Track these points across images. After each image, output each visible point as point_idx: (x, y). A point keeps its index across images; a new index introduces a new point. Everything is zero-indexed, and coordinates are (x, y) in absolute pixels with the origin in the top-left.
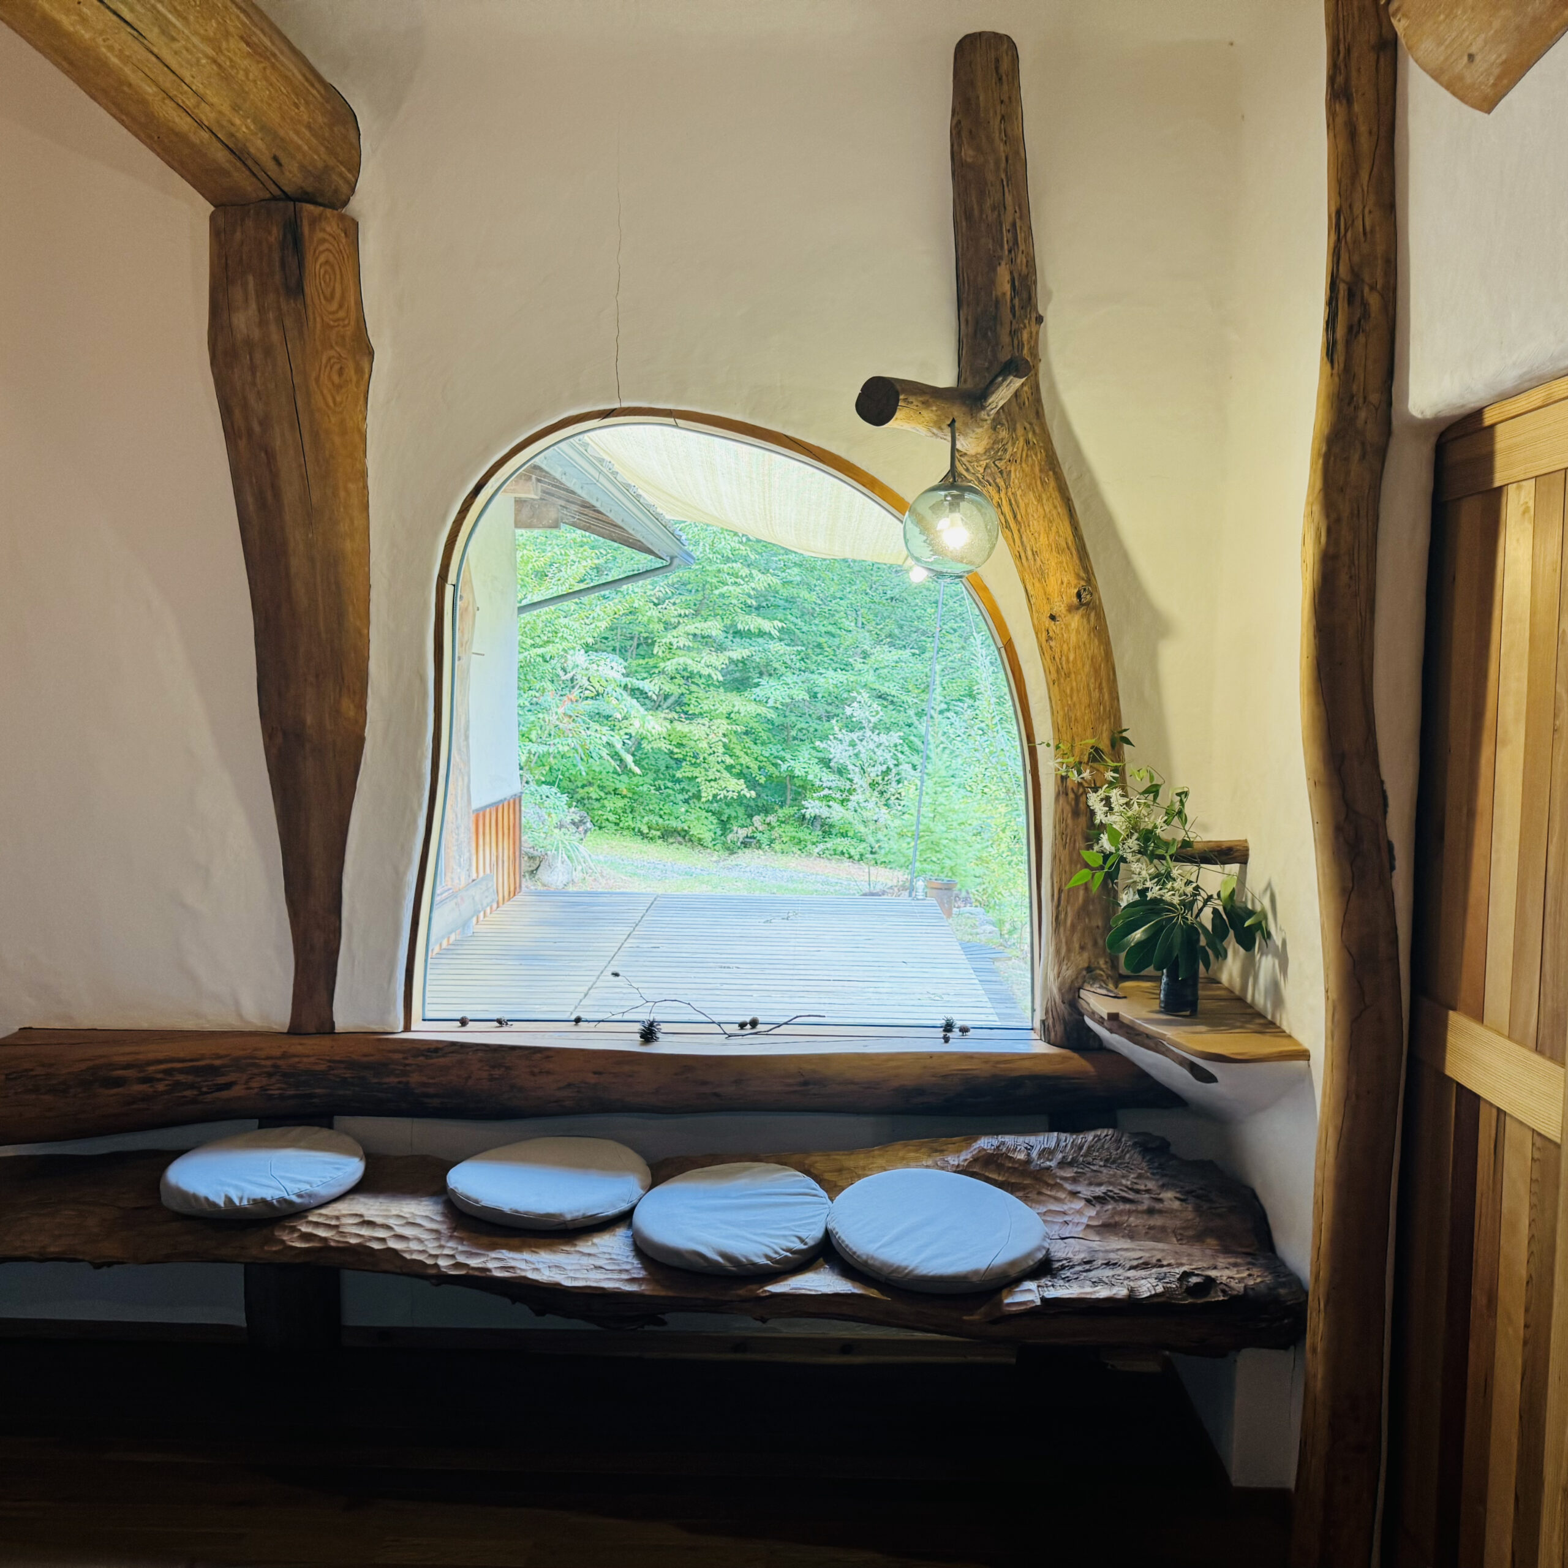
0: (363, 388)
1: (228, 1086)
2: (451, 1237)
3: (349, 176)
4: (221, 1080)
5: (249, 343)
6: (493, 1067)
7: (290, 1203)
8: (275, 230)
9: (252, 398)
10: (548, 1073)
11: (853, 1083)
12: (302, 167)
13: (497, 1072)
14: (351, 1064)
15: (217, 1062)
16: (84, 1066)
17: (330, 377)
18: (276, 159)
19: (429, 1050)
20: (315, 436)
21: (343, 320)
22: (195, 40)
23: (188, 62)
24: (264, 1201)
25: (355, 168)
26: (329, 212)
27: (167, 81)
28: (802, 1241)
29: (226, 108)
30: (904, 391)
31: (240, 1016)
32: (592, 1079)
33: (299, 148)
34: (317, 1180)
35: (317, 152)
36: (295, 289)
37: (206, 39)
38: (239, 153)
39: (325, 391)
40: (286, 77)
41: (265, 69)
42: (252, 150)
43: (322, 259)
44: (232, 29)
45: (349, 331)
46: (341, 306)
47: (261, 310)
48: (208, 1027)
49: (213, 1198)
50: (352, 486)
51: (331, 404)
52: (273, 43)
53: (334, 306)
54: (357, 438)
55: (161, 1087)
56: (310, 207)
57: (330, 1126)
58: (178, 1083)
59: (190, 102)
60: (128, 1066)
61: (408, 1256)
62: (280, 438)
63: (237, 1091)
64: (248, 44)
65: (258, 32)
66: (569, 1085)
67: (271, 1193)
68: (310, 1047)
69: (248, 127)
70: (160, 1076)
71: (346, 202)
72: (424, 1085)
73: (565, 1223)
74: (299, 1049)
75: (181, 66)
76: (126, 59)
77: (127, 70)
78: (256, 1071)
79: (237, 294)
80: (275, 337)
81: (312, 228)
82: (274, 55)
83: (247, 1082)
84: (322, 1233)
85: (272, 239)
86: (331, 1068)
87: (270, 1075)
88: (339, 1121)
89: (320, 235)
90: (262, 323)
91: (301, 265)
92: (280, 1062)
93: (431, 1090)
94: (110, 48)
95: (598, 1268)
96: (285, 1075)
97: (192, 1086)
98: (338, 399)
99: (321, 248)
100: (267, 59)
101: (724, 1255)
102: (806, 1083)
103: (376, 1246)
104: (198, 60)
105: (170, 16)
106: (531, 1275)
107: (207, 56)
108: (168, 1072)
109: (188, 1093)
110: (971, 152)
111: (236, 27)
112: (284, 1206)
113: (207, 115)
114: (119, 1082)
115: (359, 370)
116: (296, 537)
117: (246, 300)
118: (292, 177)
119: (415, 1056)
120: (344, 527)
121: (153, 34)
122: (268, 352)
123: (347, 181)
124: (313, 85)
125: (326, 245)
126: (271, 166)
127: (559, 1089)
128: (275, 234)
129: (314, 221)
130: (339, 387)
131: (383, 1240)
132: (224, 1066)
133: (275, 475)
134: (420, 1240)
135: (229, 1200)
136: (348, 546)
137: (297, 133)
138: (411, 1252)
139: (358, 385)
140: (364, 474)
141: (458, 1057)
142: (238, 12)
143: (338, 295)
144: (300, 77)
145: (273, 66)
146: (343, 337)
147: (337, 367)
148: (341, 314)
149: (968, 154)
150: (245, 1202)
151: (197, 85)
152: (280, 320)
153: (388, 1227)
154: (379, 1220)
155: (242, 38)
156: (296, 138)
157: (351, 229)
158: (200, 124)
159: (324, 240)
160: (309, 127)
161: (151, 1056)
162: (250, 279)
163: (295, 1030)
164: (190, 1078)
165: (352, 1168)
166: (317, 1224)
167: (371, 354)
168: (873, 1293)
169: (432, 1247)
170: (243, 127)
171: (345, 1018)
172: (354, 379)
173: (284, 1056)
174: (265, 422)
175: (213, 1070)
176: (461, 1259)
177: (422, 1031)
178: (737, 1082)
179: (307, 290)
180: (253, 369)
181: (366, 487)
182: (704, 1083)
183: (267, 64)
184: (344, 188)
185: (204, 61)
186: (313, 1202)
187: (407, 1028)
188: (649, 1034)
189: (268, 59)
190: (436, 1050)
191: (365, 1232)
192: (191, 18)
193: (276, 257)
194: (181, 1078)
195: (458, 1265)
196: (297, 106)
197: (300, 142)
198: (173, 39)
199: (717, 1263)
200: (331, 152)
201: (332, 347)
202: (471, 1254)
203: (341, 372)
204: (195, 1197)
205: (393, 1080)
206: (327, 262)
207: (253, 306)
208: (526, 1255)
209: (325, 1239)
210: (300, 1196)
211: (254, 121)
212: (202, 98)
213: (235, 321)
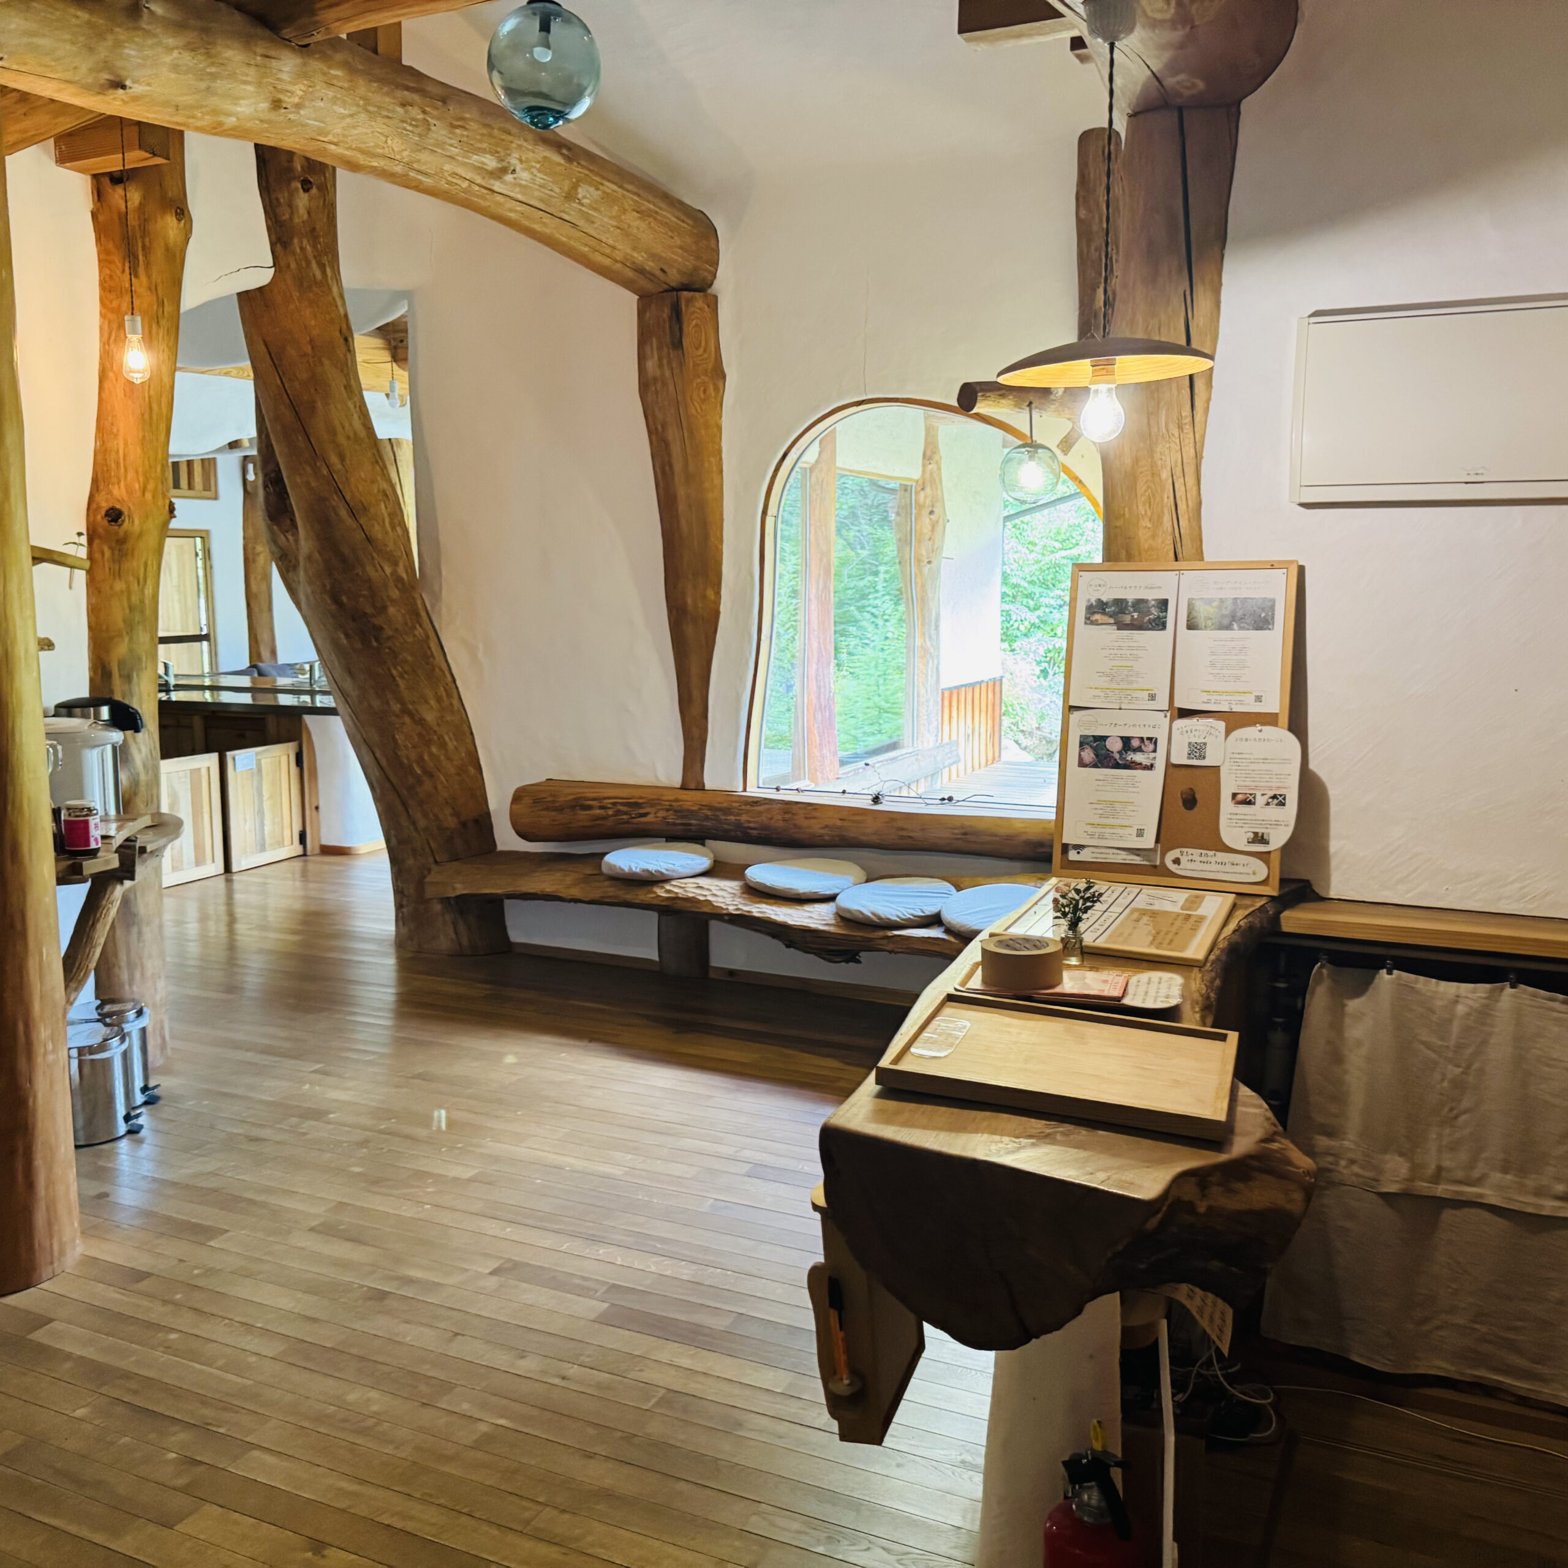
0: (719, 399)
1: (645, 815)
2: (740, 897)
3: (712, 269)
4: (642, 811)
5: (655, 379)
6: (786, 813)
7: (662, 873)
8: (666, 310)
9: (656, 410)
10: (815, 818)
11: (995, 835)
12: (679, 271)
13: (787, 816)
14: (711, 808)
15: (640, 801)
16: (572, 797)
17: (699, 396)
18: (662, 270)
19: (753, 802)
20: (691, 432)
21: (706, 359)
22: (605, 219)
23: (603, 231)
24: (647, 871)
25: (715, 264)
26: (697, 294)
27: (593, 243)
28: (923, 912)
29: (629, 251)
30: (982, 390)
31: (656, 777)
32: (839, 823)
33: (676, 261)
34: (678, 863)
35: (688, 261)
36: (677, 344)
37: (611, 218)
38: (640, 271)
39: (696, 404)
40: (666, 223)
41: (650, 223)
42: (647, 268)
43: (694, 323)
44: (627, 207)
45: (710, 366)
46: (705, 351)
47: (660, 359)
48: (641, 783)
49: (623, 867)
50: (712, 459)
51: (699, 411)
52: (654, 205)
53: (701, 351)
54: (715, 430)
55: (610, 812)
56: (685, 293)
57: (703, 845)
58: (618, 811)
59: (608, 251)
60: (594, 799)
61: (715, 904)
62: (672, 434)
63: (650, 818)
64: (638, 212)
65: (645, 203)
66: (826, 826)
67: (652, 868)
68: (691, 799)
69: (642, 257)
70: (610, 806)
71: (711, 285)
72: (749, 822)
73: (799, 894)
74: (684, 797)
75: (599, 234)
76: (570, 238)
77: (572, 243)
78: (660, 807)
79: (648, 349)
80: (667, 373)
81: (687, 306)
82: (656, 213)
83: (656, 813)
84: (676, 890)
85: (665, 316)
86: (700, 809)
87: (668, 810)
88: (708, 842)
89: (692, 309)
90: (661, 366)
91: (681, 330)
92: (674, 804)
93: (752, 825)
94: (561, 235)
95: (810, 917)
96: (676, 811)
97: (626, 813)
98: (704, 407)
99: (692, 317)
100: (650, 216)
101: (873, 914)
102: (965, 834)
103: (702, 898)
104: (608, 229)
105: (590, 212)
106: (773, 917)
107: (613, 226)
108: (614, 804)
109: (625, 817)
110: (1084, 212)
111: (630, 205)
112: (658, 874)
113: (619, 256)
114: (589, 808)
115: (716, 389)
116: (681, 492)
117: (652, 353)
118: (674, 277)
119: (746, 805)
120: (707, 485)
121: (581, 223)
122: (664, 384)
123: (710, 272)
124: (683, 221)
125: (696, 315)
126: (658, 273)
127: (822, 828)
128: (666, 313)
129: (689, 301)
130: (703, 401)
131: (705, 896)
132: (643, 803)
133: (670, 455)
134: (724, 897)
135: (630, 868)
136: (710, 496)
137: (673, 253)
138: (717, 902)
139: (716, 398)
140: (720, 452)
141: (767, 806)
142: (632, 196)
143: (703, 343)
144: (674, 219)
145: (655, 219)
146: (706, 370)
147: (702, 389)
148: (706, 355)
149: (1083, 213)
150: (638, 870)
151: (611, 242)
152: (669, 363)
153: (709, 890)
154: (706, 887)
155: (634, 210)
156: (673, 256)
157: (713, 303)
158: (616, 261)
159: (694, 312)
160: (681, 247)
161: (606, 795)
162: (654, 340)
163: (684, 787)
164: (625, 809)
165: (703, 862)
166: (675, 886)
167: (724, 377)
168: (952, 939)
169: (728, 901)
170: (639, 257)
171: (711, 781)
172: (713, 394)
173: (677, 800)
174: (664, 426)
175: (637, 805)
176: (740, 907)
177: (753, 791)
178: (922, 830)
179: (684, 343)
180: (657, 392)
181: (721, 459)
182: (903, 829)
183: (651, 219)
184: (710, 277)
185: (612, 229)
186: (675, 875)
187: (745, 790)
188: (876, 800)
189: (652, 216)
190: (757, 802)
191: (698, 891)
192: (602, 209)
193: (667, 325)
194: (620, 807)
195: (738, 909)
196: (672, 237)
197: (676, 257)
198: (593, 222)
199: (869, 917)
200: (698, 258)
201: (699, 377)
202: (746, 905)
203: (705, 391)
204: (615, 866)
205: (732, 818)
206: (697, 325)
207: (656, 357)
208: (774, 908)
209: (677, 893)
210: (667, 870)
211: (645, 253)
212: (614, 248)
213: (647, 365)
